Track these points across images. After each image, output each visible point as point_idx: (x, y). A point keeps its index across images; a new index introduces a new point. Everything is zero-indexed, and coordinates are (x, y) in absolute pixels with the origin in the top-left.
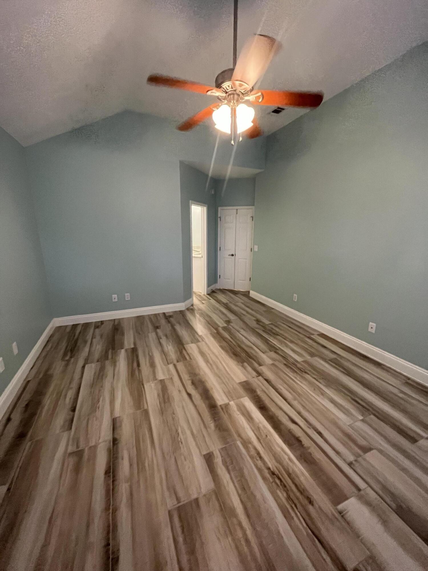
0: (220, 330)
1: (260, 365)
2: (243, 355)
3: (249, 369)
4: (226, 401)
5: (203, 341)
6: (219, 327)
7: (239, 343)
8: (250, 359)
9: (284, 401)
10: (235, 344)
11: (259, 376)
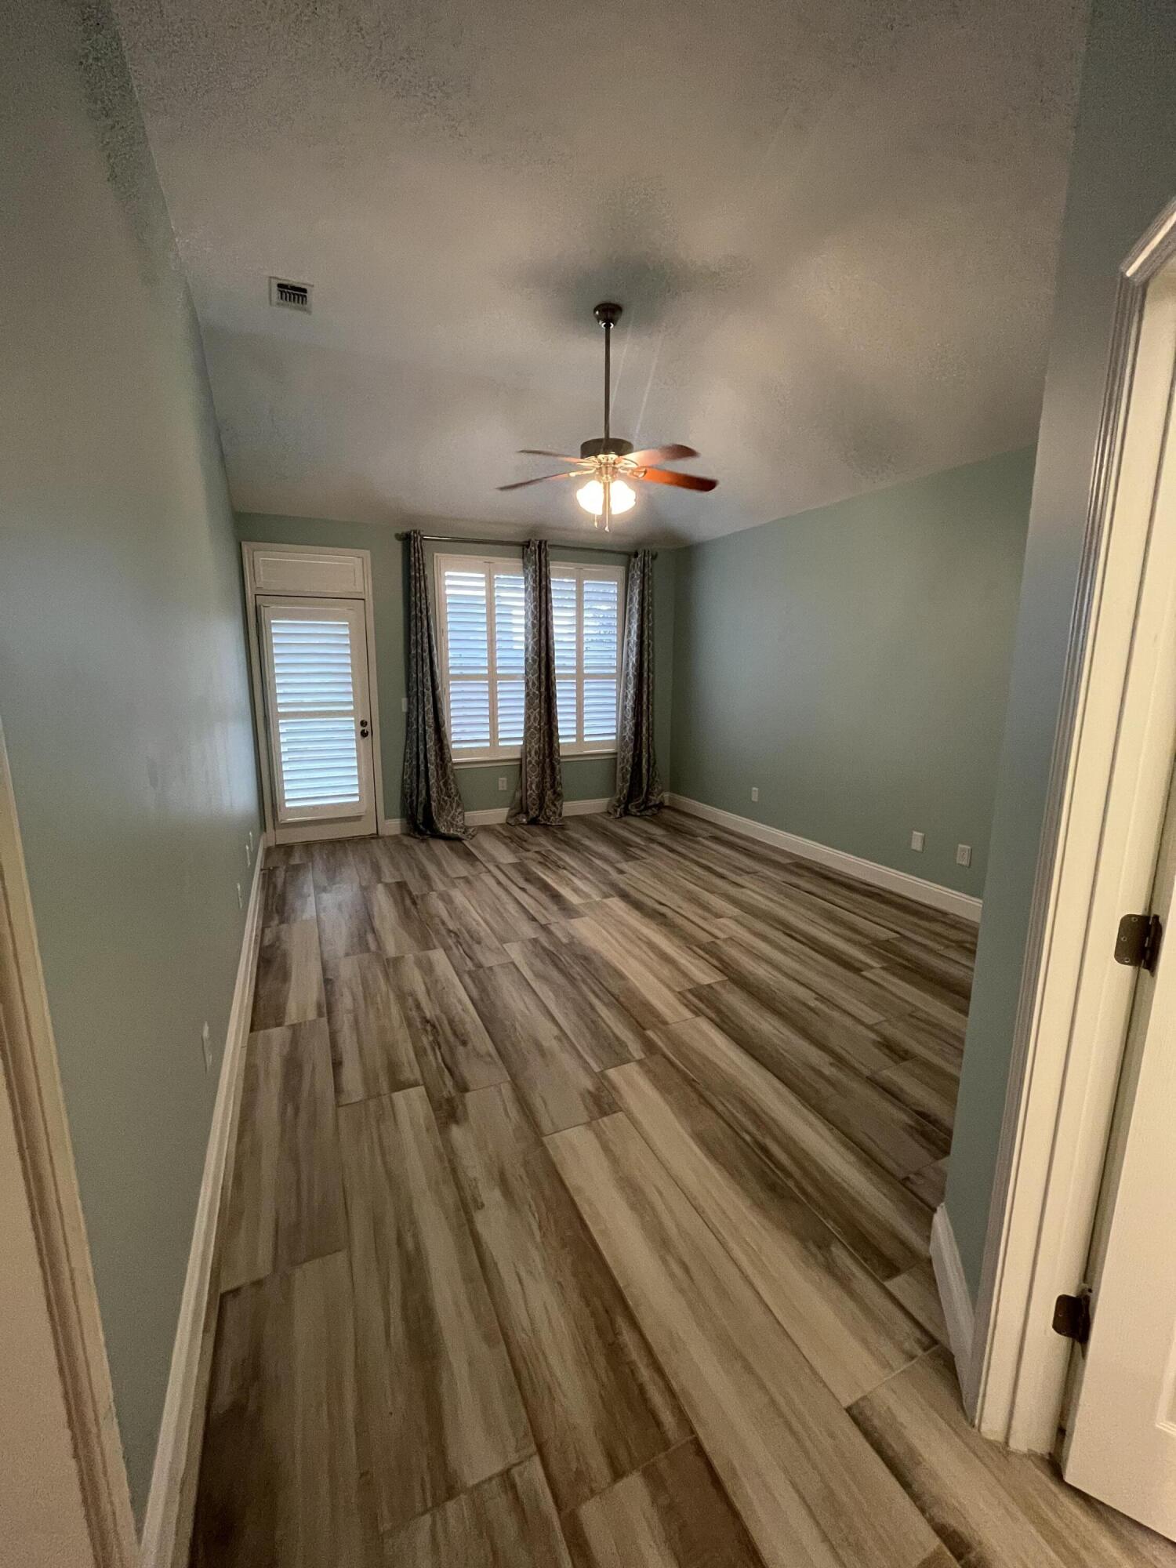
0: (636, 1050)
1: (535, 941)
2: (566, 958)
3: (559, 934)
4: (608, 901)
5: (679, 993)
6: (640, 1062)
7: (569, 988)
8: (552, 948)
9: (522, 902)
10: (585, 988)
11: (546, 925)
